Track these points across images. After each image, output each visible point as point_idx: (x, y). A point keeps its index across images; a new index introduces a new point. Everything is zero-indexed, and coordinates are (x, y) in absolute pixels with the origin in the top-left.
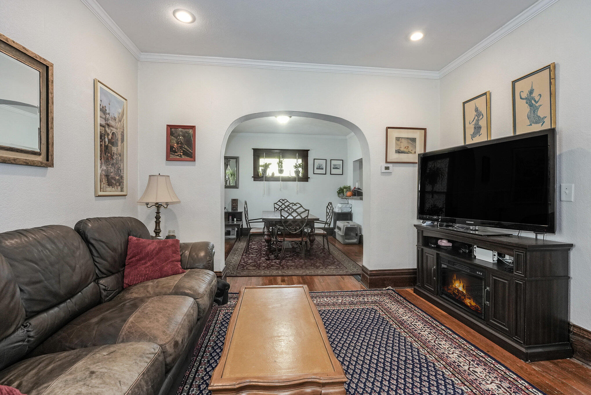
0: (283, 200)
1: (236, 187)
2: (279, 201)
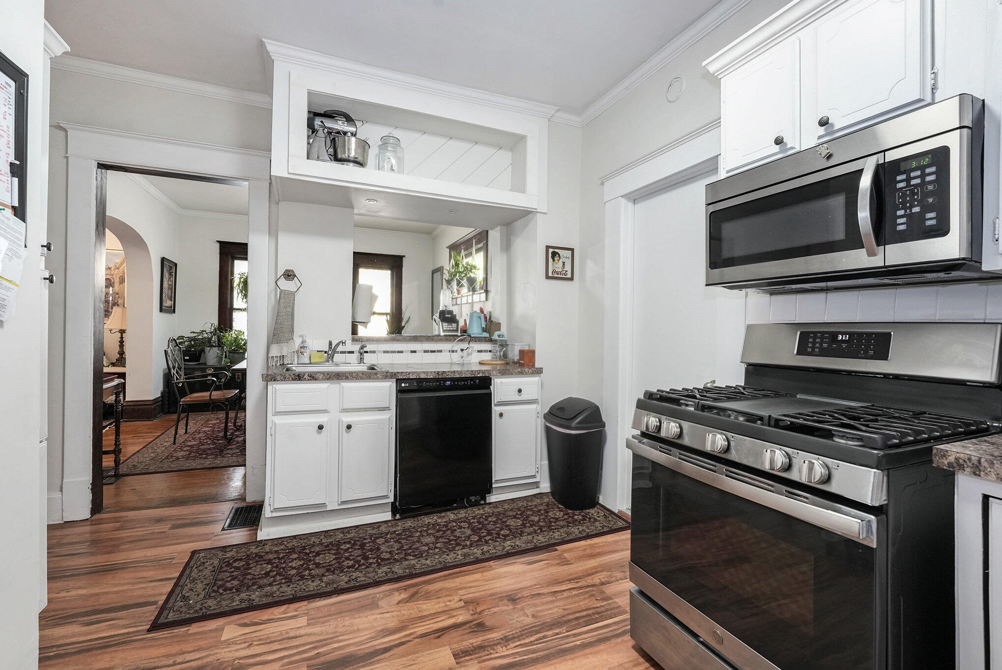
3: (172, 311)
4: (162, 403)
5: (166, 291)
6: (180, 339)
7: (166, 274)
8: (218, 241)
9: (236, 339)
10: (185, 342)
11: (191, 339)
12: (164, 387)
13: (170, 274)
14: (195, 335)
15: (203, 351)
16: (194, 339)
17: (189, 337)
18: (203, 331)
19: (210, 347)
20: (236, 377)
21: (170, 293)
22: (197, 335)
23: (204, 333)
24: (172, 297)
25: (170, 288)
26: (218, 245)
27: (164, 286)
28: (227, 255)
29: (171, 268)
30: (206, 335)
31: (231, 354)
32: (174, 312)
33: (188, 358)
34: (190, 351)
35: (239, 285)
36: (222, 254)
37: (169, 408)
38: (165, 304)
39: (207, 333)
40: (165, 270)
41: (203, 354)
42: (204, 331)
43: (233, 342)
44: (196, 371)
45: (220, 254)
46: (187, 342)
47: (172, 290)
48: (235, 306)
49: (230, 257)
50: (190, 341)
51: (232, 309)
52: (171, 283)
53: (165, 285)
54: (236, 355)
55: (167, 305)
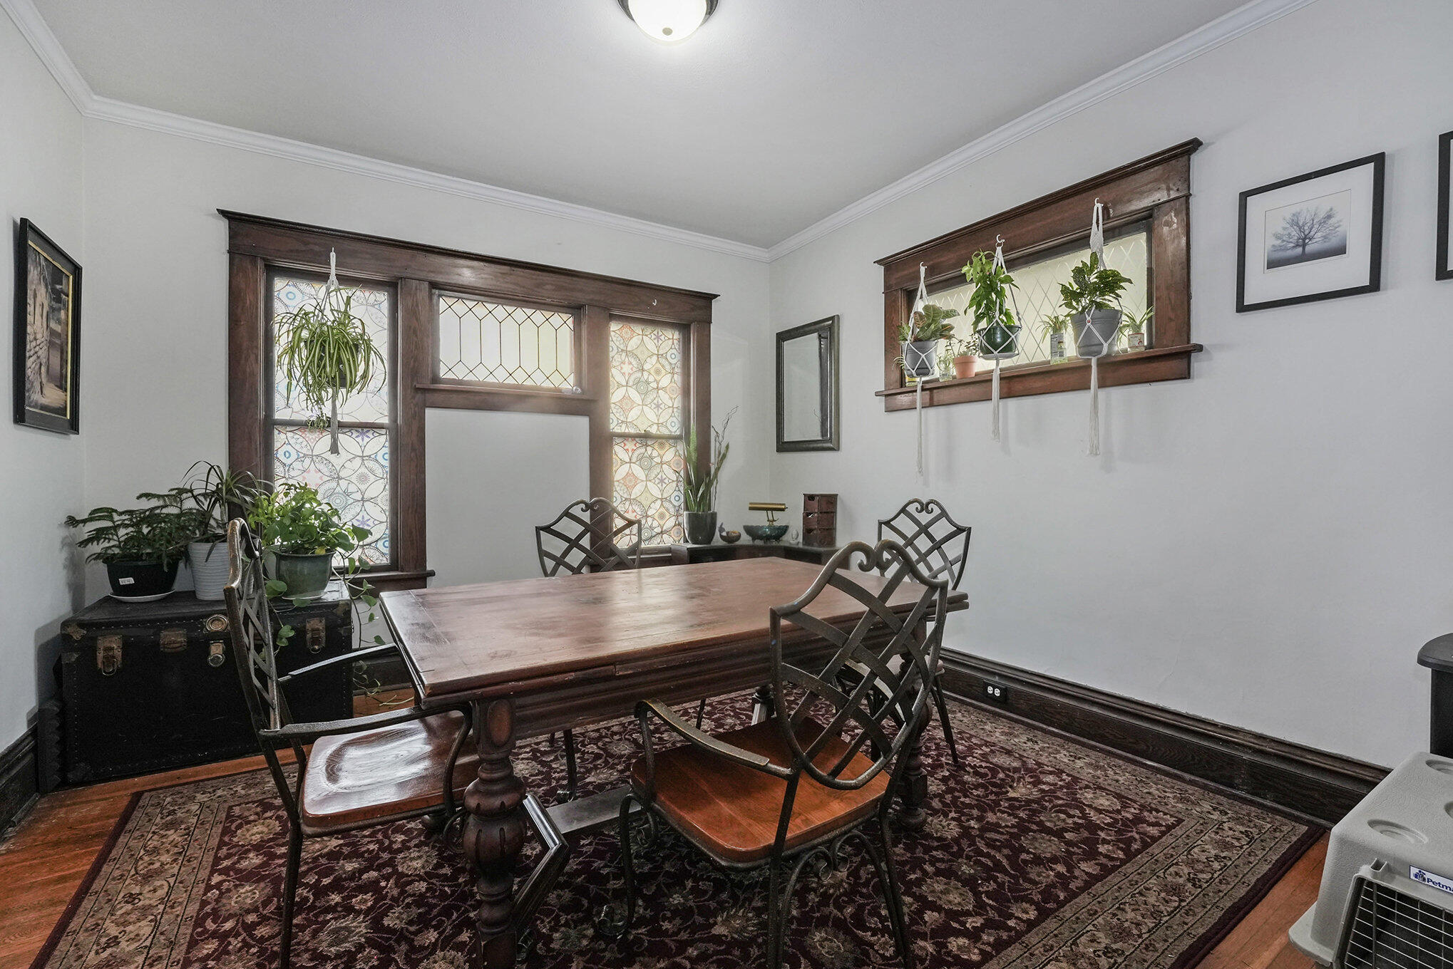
0: (924, 507)
1: (827, 442)
2: (903, 510)
3: (67, 425)
4: (36, 755)
5: (42, 353)
6: (100, 518)
7: (39, 296)
8: (224, 213)
9: (296, 515)
10: (116, 528)
11: (138, 518)
12: (44, 696)
13: (57, 296)
14: (154, 503)
15: (184, 554)
16: (150, 517)
17: (130, 512)
18: (181, 491)
19: (207, 541)
20: (309, 636)
21: (55, 361)
22: (161, 503)
23: (184, 496)
24: (63, 377)
25: (54, 342)
26: (223, 225)
27: (29, 329)
28: (253, 258)
29: (57, 276)
30: (190, 504)
31: (285, 565)
32: (74, 426)
33: (130, 581)
34: (138, 557)
35: (292, 350)
36: (234, 251)
37: (63, 770)
38: (34, 396)
39: (195, 497)
40: (33, 274)
41: (181, 565)
42: (187, 491)
43: (287, 522)
44: (167, 627)
45: (229, 252)
46: (126, 526)
47: (63, 352)
48: (278, 415)
49: (260, 264)
50: (137, 525)
51: (270, 424)
52: (58, 328)
53: (37, 326)
54: (305, 568)
55: (44, 401)
